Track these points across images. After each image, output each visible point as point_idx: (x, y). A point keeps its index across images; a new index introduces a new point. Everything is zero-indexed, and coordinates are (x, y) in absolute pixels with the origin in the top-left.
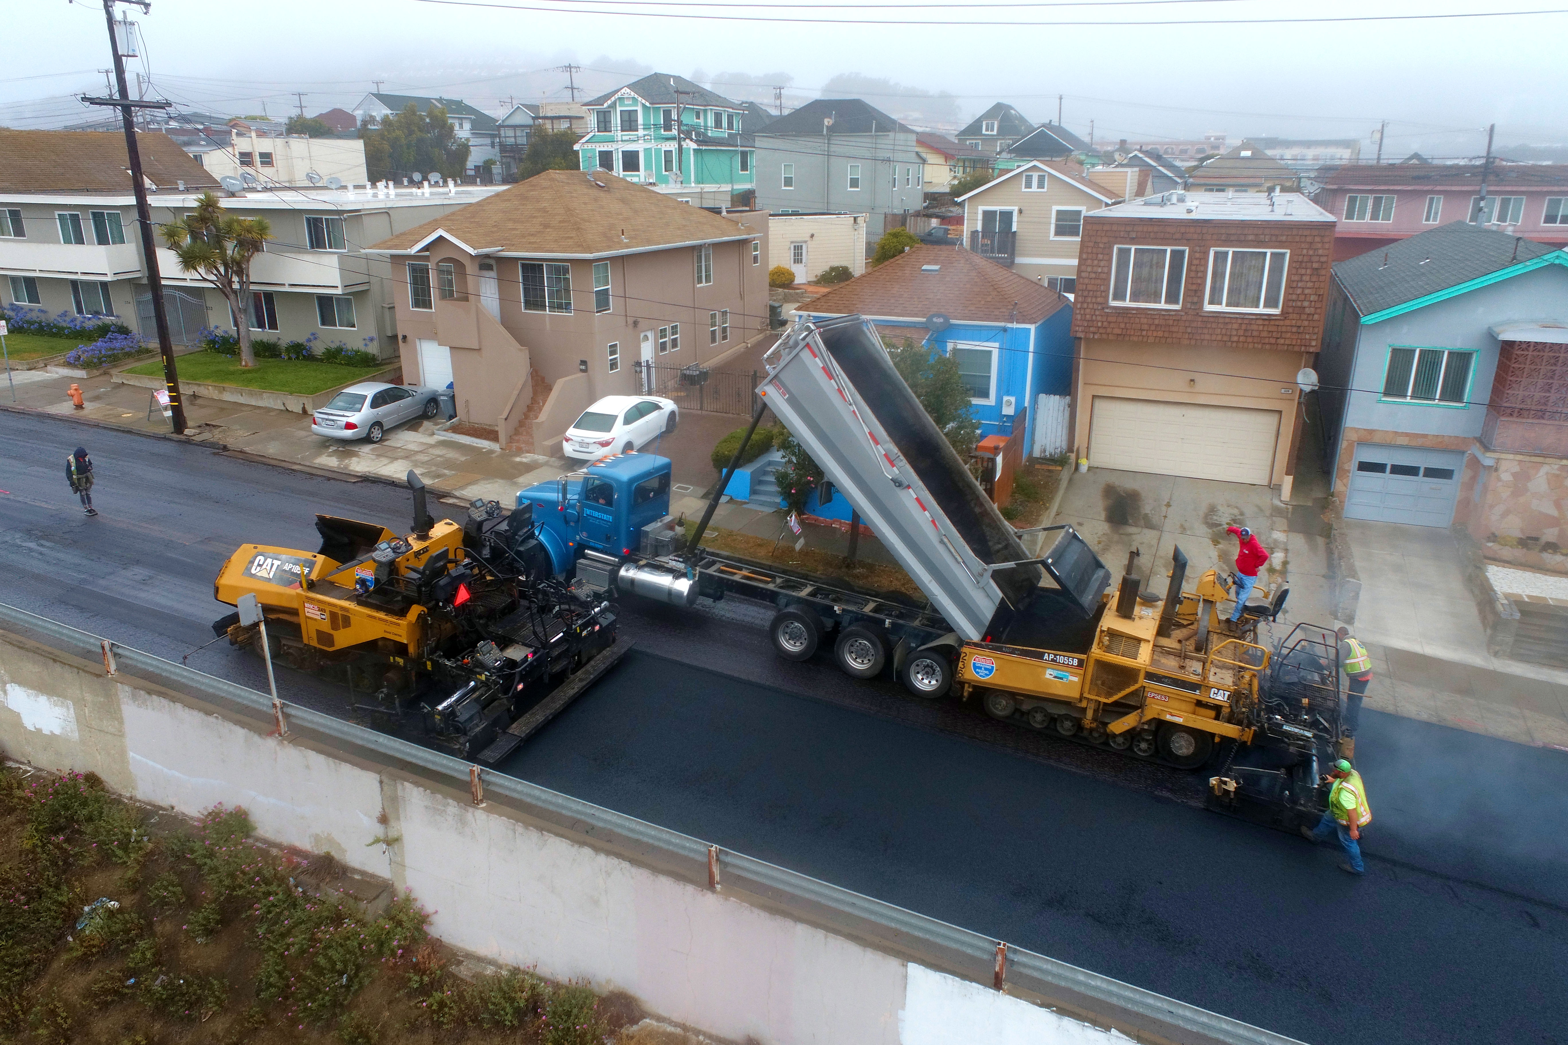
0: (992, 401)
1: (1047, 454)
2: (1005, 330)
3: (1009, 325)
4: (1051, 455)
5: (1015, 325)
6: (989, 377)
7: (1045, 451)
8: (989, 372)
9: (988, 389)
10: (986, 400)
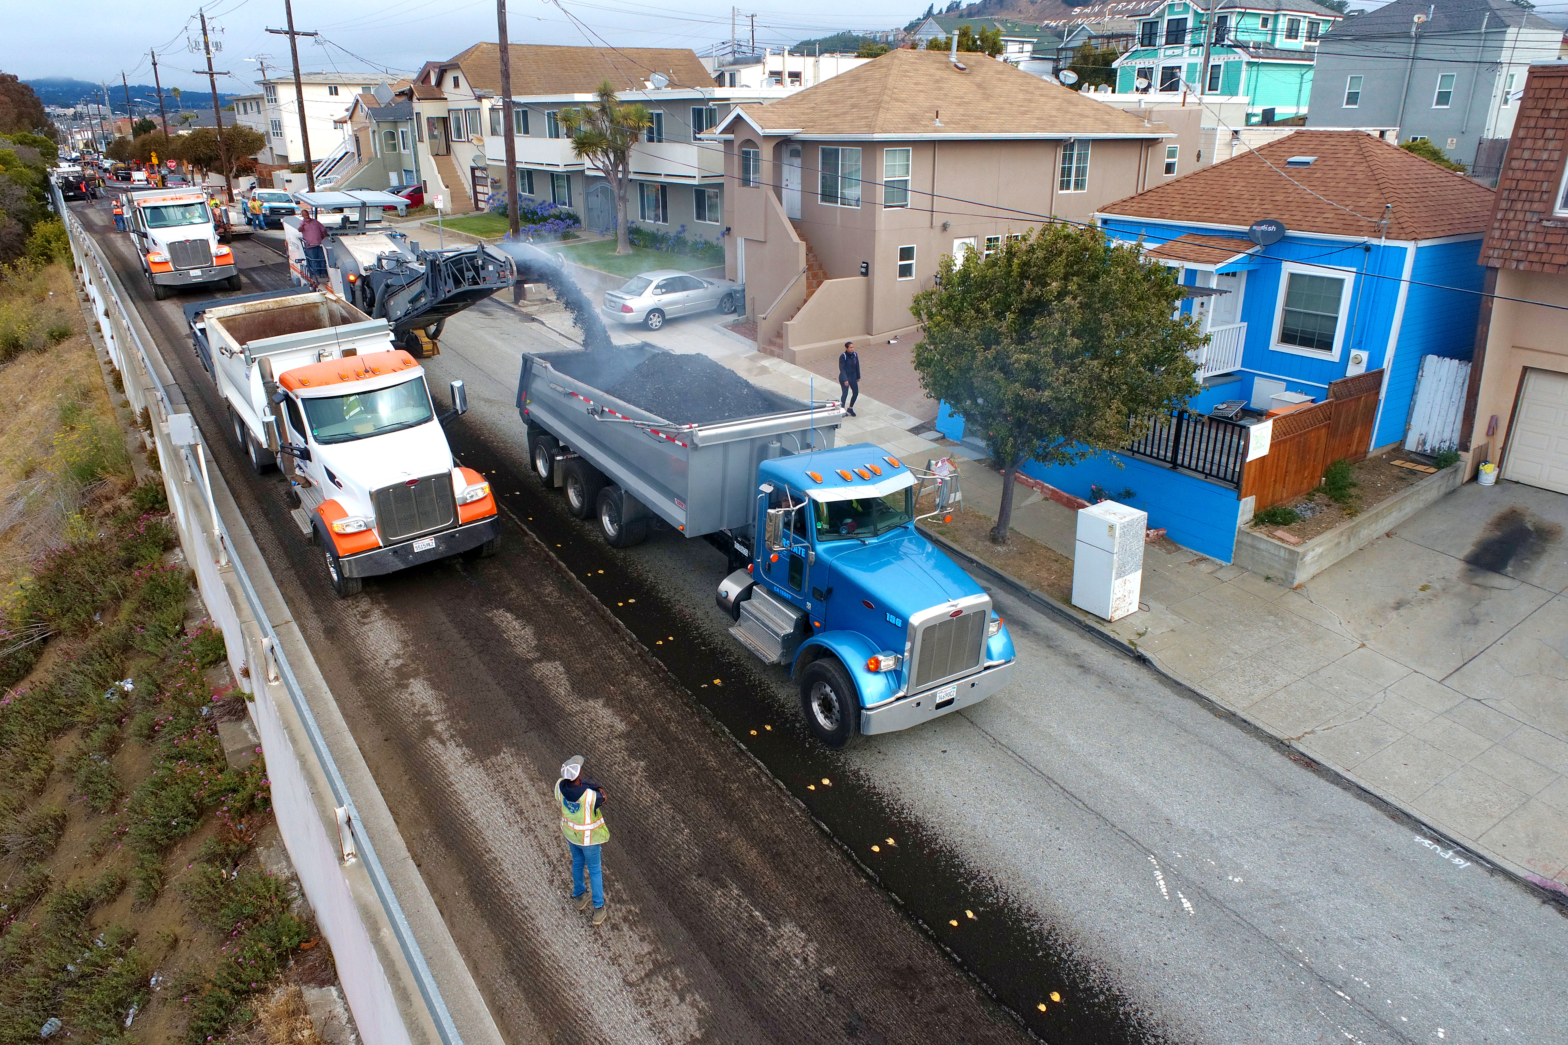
0: (1335, 355)
1: (1428, 447)
2: (1368, 248)
3: (1375, 241)
4: (1433, 450)
5: (1383, 242)
6: (1337, 318)
7: (1424, 443)
8: (1337, 312)
9: (1332, 337)
10: (1327, 353)
